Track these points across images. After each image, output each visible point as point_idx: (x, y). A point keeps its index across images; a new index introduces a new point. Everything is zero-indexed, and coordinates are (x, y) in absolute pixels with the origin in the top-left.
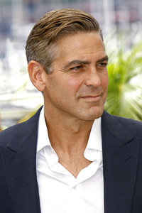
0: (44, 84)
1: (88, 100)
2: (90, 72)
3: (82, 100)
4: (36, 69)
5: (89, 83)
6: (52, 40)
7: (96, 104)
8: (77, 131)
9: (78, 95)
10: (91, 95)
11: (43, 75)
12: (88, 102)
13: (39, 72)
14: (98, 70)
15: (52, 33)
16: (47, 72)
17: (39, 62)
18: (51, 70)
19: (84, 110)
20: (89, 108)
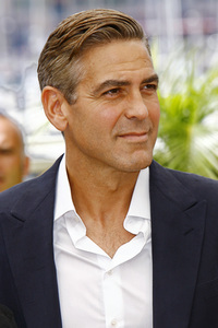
0: (66, 119)
1: (129, 139)
2: (132, 98)
3: (120, 139)
4: (53, 98)
5: (131, 113)
6: (75, 54)
7: (141, 146)
8: (114, 188)
9: (115, 132)
10: (134, 131)
11: (64, 107)
12: (130, 144)
13: (57, 103)
14: (144, 95)
15: (74, 44)
16: (70, 102)
17: (57, 87)
18: (75, 97)
19: (123, 156)
20: (132, 152)
